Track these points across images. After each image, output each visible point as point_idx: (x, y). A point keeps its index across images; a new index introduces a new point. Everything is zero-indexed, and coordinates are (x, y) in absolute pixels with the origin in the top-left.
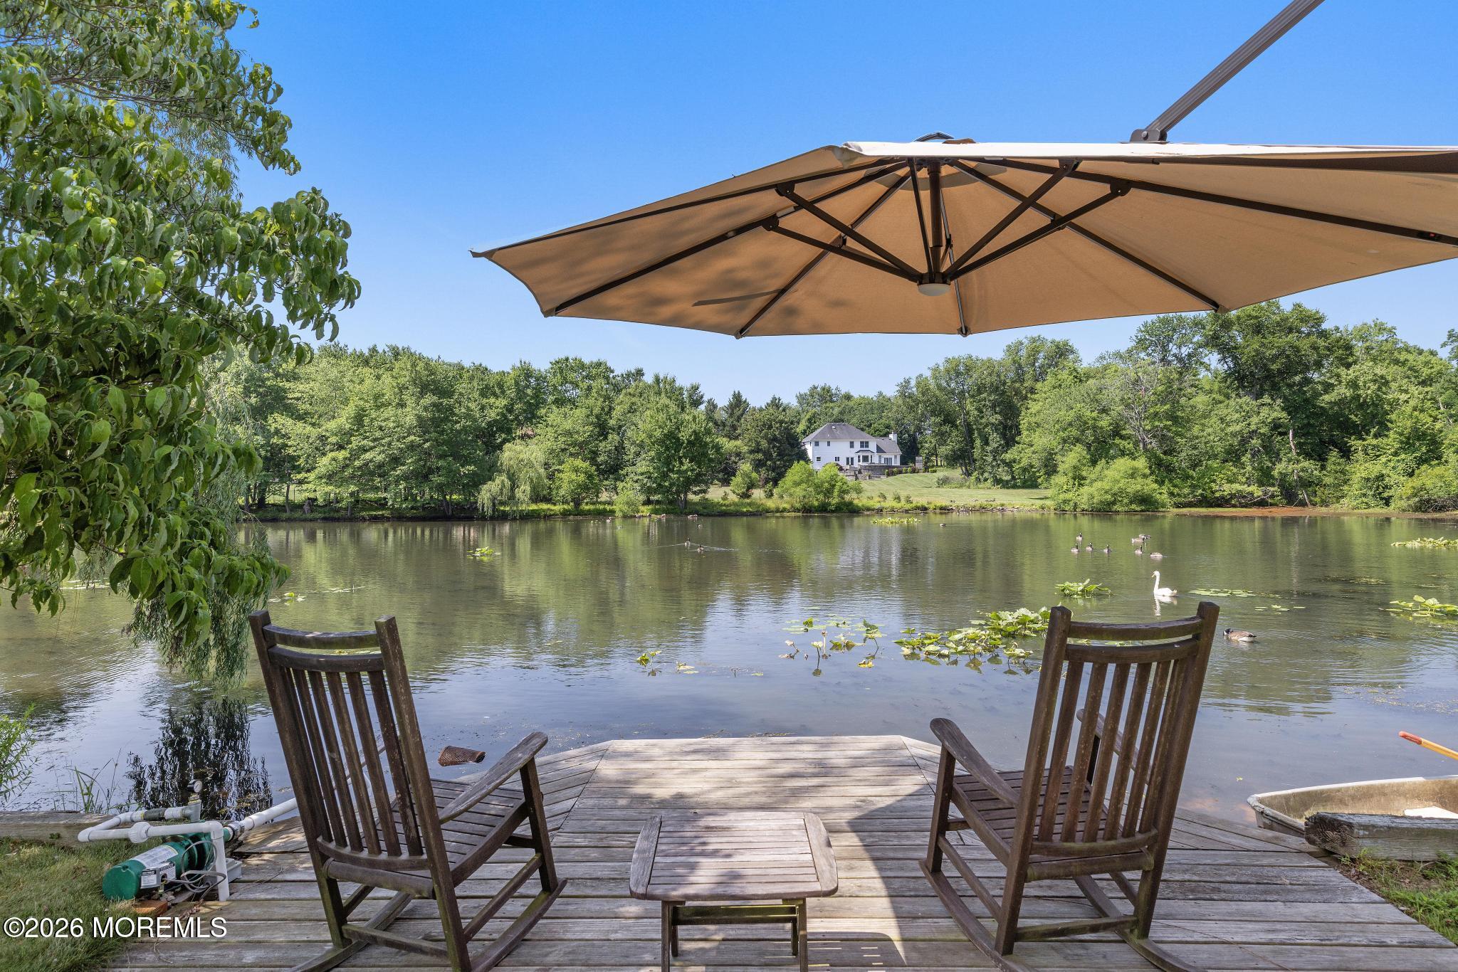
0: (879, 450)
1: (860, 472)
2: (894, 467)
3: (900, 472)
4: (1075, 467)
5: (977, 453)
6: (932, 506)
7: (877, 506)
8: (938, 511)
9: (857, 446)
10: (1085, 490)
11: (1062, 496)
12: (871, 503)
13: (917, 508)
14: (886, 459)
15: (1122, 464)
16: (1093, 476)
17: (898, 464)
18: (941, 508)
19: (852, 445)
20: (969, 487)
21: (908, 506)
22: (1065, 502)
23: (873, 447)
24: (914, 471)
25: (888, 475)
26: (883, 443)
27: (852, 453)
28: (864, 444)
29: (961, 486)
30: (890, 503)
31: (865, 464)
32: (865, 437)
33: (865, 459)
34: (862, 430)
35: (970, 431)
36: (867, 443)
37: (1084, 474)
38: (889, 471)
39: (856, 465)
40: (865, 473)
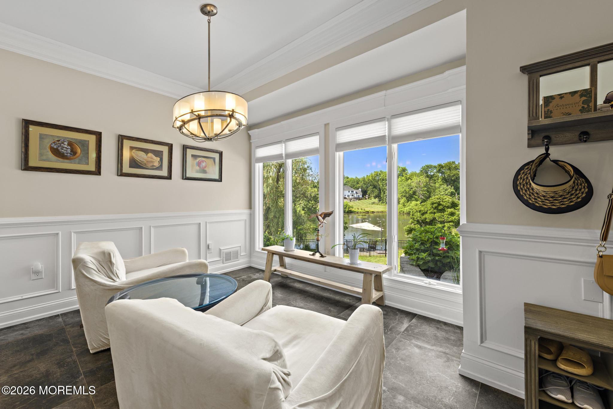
0: (356, 193)
1: (351, 199)
2: (360, 198)
3: (362, 199)
4: (403, 203)
5: (382, 196)
6: (370, 211)
7: (357, 211)
8: (371, 212)
9: (350, 192)
10: (406, 208)
11: (400, 210)
12: (355, 210)
13: (366, 212)
14: (358, 196)
15: (414, 203)
16: (407, 205)
17: (361, 197)
18: (372, 212)
19: (349, 192)
20: (379, 205)
21: (364, 211)
22: (401, 211)
23: (355, 192)
24: (366, 199)
25: (359, 200)
26: (357, 191)
27: (349, 194)
28: (352, 192)
29: (378, 204)
30: (360, 210)
31: (353, 197)
32: (353, 189)
33: (353, 195)
34: (352, 187)
35: (380, 190)
36: (353, 191)
37: (405, 205)
38: (359, 199)
39: (350, 197)
40: (353, 199)
